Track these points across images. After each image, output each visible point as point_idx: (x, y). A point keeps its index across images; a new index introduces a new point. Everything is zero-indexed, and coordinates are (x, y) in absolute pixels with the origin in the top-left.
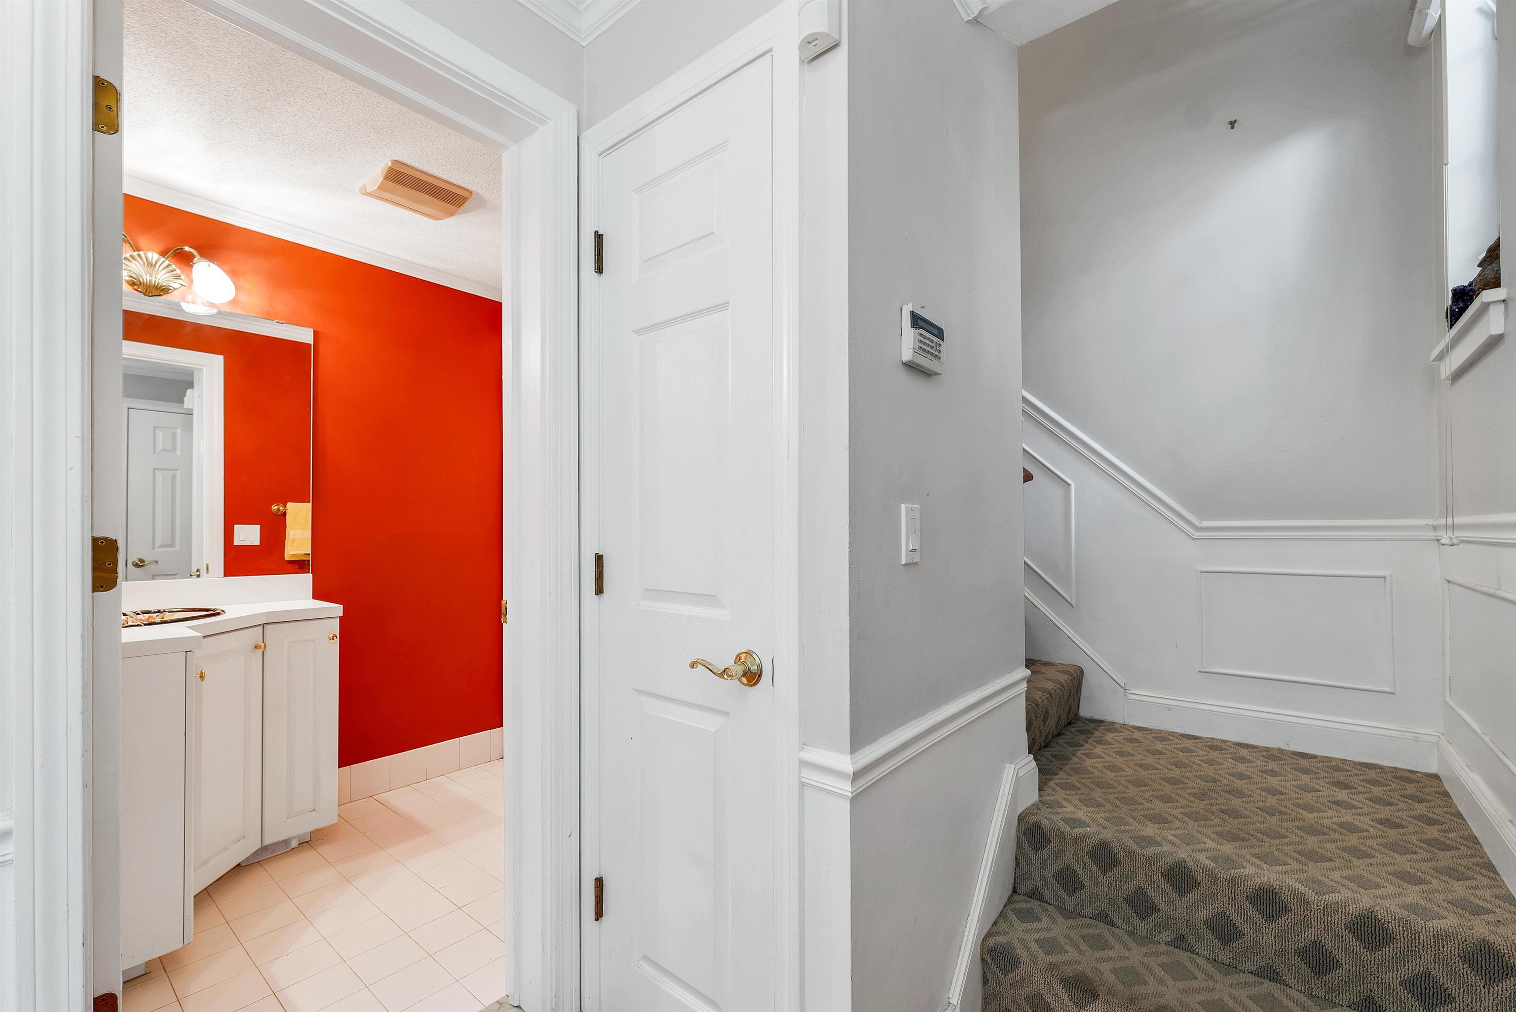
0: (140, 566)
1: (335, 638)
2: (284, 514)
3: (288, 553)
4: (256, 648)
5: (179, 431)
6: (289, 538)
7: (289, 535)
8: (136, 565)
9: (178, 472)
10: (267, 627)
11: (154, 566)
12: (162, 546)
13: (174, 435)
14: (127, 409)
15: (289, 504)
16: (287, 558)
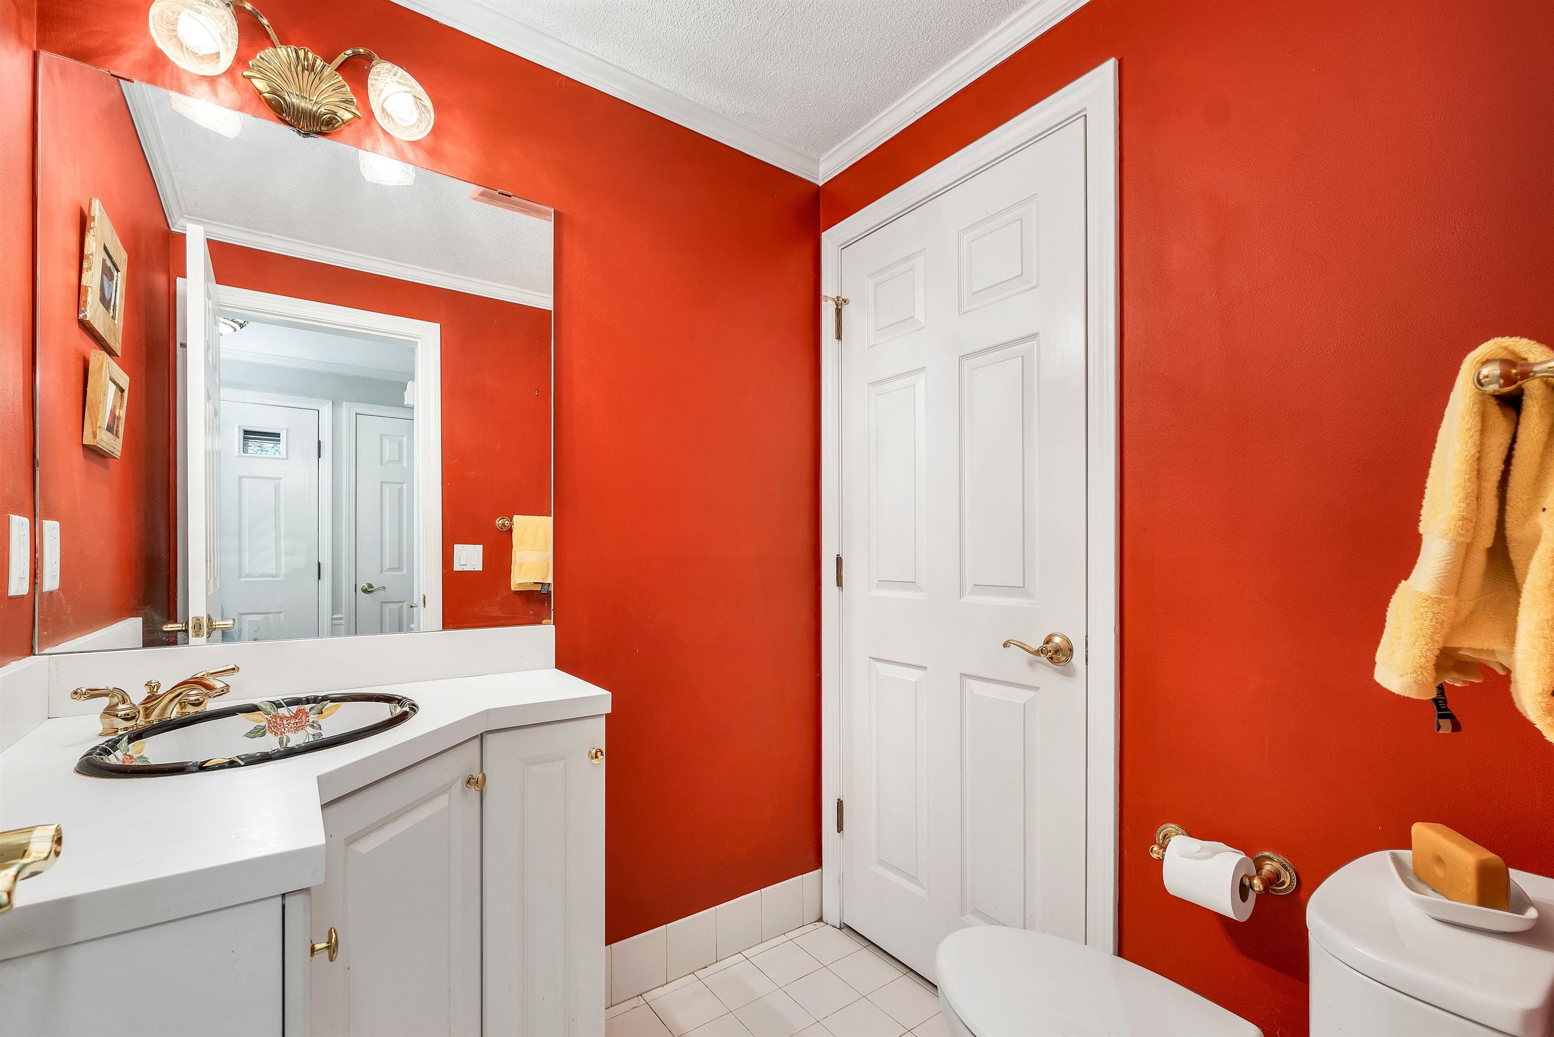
0: (369, 592)
1: (599, 754)
2: (510, 531)
3: (515, 581)
4: (468, 782)
5: (405, 438)
6: (516, 561)
7: (515, 556)
8: (365, 591)
9: (405, 485)
10: (490, 740)
11: (381, 592)
12: (390, 569)
13: (400, 444)
14: (354, 414)
15: (516, 518)
16: (513, 588)
